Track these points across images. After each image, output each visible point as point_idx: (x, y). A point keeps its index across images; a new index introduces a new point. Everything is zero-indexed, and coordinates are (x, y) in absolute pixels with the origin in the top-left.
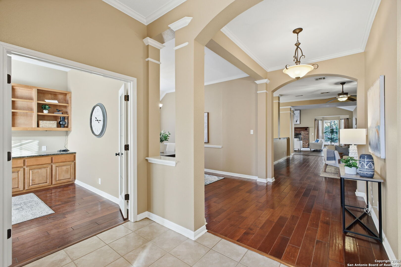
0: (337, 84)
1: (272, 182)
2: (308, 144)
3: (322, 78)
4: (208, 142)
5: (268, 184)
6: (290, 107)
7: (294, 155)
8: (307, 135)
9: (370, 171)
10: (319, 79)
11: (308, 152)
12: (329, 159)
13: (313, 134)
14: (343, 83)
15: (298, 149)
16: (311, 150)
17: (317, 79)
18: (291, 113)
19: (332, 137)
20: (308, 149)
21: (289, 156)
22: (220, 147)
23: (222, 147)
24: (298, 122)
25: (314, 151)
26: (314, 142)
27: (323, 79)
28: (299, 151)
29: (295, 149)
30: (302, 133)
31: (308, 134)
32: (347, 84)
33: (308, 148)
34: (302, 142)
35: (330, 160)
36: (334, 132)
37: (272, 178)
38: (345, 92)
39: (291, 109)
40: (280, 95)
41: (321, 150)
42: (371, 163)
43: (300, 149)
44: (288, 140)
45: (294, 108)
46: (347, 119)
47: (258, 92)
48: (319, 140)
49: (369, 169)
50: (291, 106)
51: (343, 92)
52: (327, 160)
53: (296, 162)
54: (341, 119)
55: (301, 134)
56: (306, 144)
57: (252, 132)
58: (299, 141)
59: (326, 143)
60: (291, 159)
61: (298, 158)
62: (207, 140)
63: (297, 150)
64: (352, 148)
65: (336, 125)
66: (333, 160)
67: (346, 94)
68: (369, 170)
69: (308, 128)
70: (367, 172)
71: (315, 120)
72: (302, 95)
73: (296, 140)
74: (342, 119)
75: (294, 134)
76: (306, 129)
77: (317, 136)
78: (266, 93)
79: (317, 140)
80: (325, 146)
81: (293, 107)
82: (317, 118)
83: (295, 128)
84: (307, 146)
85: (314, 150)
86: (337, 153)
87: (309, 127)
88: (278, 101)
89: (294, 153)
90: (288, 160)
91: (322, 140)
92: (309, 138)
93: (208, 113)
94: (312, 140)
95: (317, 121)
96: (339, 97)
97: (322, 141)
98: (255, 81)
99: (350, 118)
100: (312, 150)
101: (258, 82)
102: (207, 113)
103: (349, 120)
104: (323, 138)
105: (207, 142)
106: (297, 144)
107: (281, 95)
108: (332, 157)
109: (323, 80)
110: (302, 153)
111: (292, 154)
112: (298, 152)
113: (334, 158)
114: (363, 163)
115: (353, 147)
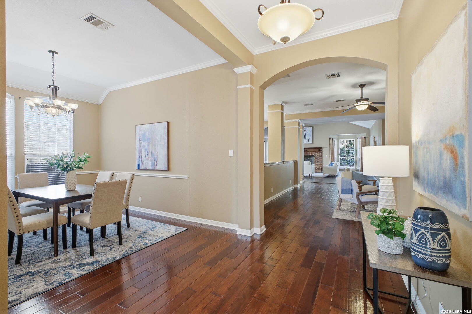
0: (354, 86)
1: (260, 233)
2: (321, 168)
3: (334, 75)
4: (169, 169)
5: (255, 237)
6: (298, 120)
7: (303, 183)
8: (320, 157)
9: (441, 255)
10: (332, 75)
11: (321, 179)
12: (344, 191)
13: (327, 156)
14: (362, 86)
15: (310, 175)
16: (324, 176)
17: (329, 77)
18: (299, 129)
19: (348, 159)
20: (321, 175)
21: (296, 185)
22: (185, 176)
23: (188, 177)
24: (311, 142)
25: (328, 177)
26: (328, 165)
27: (338, 76)
28: (311, 177)
29: (305, 175)
30: (315, 154)
31: (322, 156)
32: (367, 86)
33: (322, 172)
34: (313, 165)
35: (346, 194)
36: (350, 153)
37: (260, 227)
38: (364, 97)
39: (299, 123)
40: (283, 102)
41: (336, 176)
42: (444, 233)
43: (312, 175)
44: (296, 163)
45: (305, 123)
46: (364, 137)
47: (238, 87)
48: (333, 163)
49: (440, 250)
50: (300, 119)
51: (362, 97)
52: (342, 193)
53: (306, 192)
54: (357, 138)
55: (313, 155)
56: (319, 167)
57: (231, 153)
58: (311, 165)
59: (342, 167)
60: (299, 188)
61: (309, 186)
62: (166, 166)
63: (308, 175)
64: (383, 183)
65: (352, 145)
66: (349, 194)
67: (367, 100)
68: (438, 253)
69: (321, 148)
70: (434, 258)
71: (330, 139)
72: (312, 104)
73: (307, 163)
74: (359, 138)
75: (304, 156)
76: (319, 149)
77: (331, 158)
78: (251, 88)
79: (331, 163)
80: (341, 170)
81: (302, 120)
82: (332, 136)
83: (305, 148)
84: (320, 171)
85: (327, 175)
86: (354, 183)
87: (323, 148)
88: (280, 110)
89: (304, 181)
90: (295, 191)
91: (337, 163)
92: (322, 161)
93: (168, 123)
94: (326, 164)
95: (332, 139)
96: (358, 104)
97: (337, 165)
98: (233, 69)
99: (367, 137)
100: (326, 175)
101: (238, 70)
102: (166, 123)
103: (367, 139)
104: (338, 161)
105: (167, 169)
106: (308, 168)
107: (286, 103)
108: (349, 189)
109: (336, 79)
110: (314, 180)
111: (301, 182)
112: (310, 179)
113: (351, 191)
114: (422, 233)
115: (387, 182)
